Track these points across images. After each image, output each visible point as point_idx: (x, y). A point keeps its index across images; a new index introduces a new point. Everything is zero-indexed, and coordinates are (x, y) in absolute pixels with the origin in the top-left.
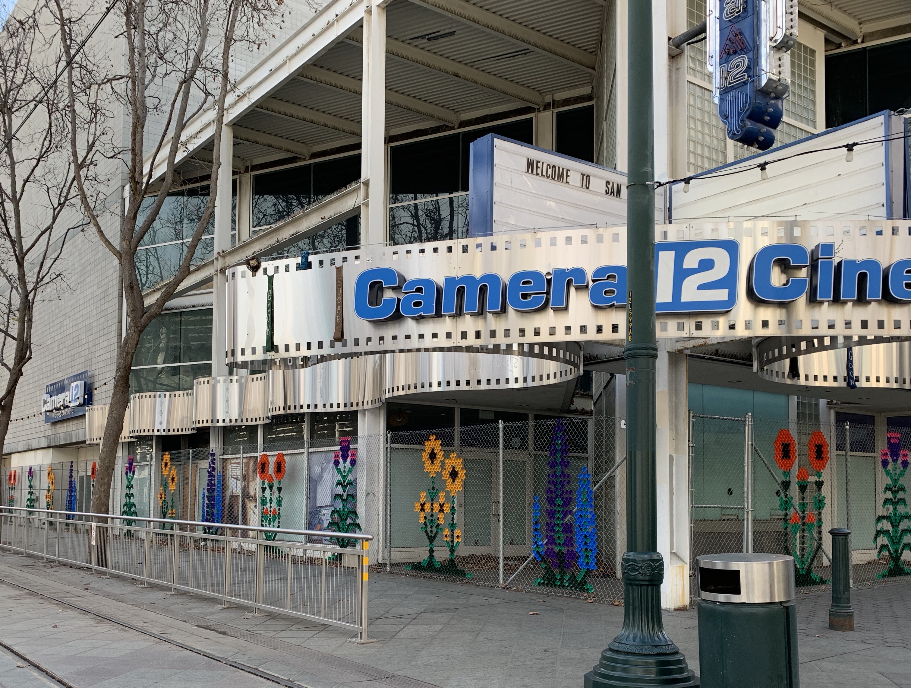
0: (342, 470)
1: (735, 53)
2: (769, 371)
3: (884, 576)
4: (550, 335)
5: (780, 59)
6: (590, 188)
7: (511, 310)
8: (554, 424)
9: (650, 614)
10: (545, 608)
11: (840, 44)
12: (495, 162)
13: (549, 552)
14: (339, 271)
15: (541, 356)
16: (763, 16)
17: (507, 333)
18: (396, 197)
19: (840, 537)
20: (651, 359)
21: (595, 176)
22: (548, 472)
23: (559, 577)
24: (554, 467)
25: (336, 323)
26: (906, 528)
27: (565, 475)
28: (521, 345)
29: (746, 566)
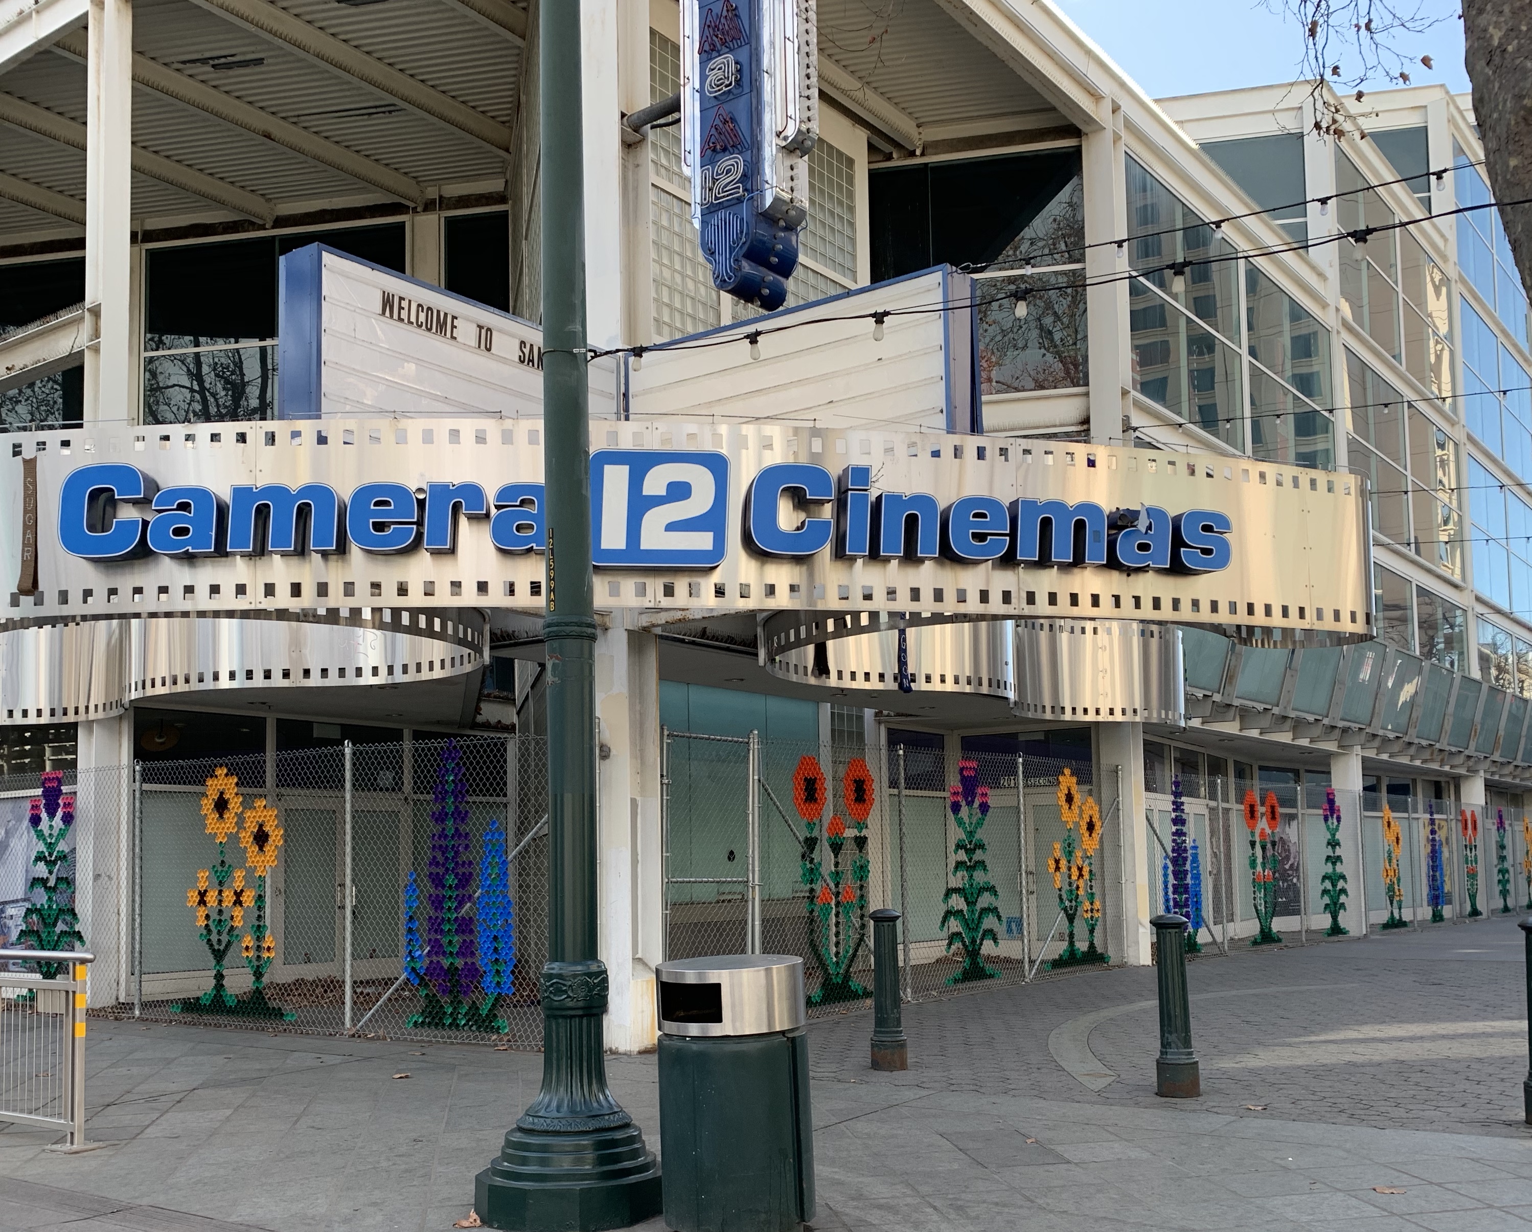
0: (46, 832)
1: (724, 149)
2: (784, 666)
3: (956, 981)
4: (426, 594)
5: (792, 169)
6: (493, 350)
7: (355, 550)
8: (442, 748)
9: (585, 1064)
10: (425, 1065)
11: (891, 153)
12: (324, 292)
13: (434, 970)
14: (30, 466)
15: (413, 629)
16: (767, 96)
17: (349, 589)
18: (160, 338)
19: (886, 924)
20: (586, 643)
21: (500, 331)
22: (431, 831)
23: (450, 1010)
24: (443, 821)
25: (23, 561)
26: (986, 906)
27: (460, 835)
28: (377, 611)
29: (731, 977)
